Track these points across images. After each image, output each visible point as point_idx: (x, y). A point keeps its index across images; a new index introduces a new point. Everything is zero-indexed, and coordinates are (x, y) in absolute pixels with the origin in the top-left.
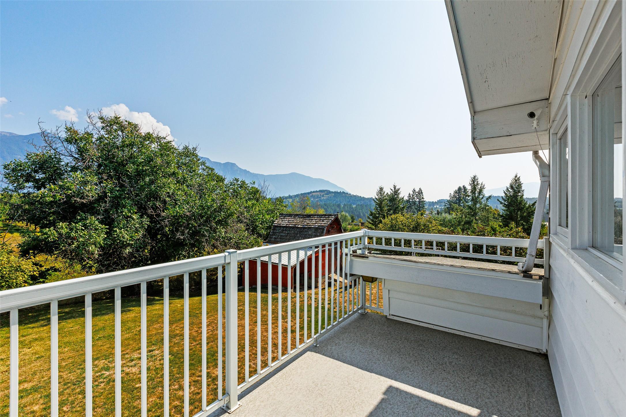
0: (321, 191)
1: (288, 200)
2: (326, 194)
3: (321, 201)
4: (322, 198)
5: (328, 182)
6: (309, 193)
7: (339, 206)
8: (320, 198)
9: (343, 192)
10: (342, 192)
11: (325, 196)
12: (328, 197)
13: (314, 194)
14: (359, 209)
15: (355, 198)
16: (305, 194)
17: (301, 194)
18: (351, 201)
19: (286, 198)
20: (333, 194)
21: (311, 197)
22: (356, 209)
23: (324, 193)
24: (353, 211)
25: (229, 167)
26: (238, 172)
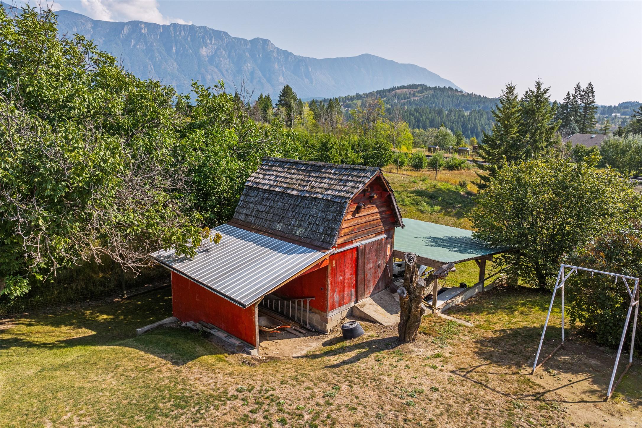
0: (410, 87)
1: (355, 101)
2: (419, 92)
3: (410, 104)
4: (413, 99)
5: (424, 69)
6: (389, 90)
7: (440, 113)
8: (409, 98)
9: (450, 88)
10: (447, 87)
11: (417, 94)
12: (423, 96)
13: (398, 91)
14: (475, 119)
15: (470, 99)
16: (384, 91)
17: (378, 92)
18: (463, 104)
19: (352, 99)
20: (431, 92)
21: (393, 97)
22: (469, 119)
23: (415, 90)
24: (464, 121)
25: (259, 46)
26: (275, 54)
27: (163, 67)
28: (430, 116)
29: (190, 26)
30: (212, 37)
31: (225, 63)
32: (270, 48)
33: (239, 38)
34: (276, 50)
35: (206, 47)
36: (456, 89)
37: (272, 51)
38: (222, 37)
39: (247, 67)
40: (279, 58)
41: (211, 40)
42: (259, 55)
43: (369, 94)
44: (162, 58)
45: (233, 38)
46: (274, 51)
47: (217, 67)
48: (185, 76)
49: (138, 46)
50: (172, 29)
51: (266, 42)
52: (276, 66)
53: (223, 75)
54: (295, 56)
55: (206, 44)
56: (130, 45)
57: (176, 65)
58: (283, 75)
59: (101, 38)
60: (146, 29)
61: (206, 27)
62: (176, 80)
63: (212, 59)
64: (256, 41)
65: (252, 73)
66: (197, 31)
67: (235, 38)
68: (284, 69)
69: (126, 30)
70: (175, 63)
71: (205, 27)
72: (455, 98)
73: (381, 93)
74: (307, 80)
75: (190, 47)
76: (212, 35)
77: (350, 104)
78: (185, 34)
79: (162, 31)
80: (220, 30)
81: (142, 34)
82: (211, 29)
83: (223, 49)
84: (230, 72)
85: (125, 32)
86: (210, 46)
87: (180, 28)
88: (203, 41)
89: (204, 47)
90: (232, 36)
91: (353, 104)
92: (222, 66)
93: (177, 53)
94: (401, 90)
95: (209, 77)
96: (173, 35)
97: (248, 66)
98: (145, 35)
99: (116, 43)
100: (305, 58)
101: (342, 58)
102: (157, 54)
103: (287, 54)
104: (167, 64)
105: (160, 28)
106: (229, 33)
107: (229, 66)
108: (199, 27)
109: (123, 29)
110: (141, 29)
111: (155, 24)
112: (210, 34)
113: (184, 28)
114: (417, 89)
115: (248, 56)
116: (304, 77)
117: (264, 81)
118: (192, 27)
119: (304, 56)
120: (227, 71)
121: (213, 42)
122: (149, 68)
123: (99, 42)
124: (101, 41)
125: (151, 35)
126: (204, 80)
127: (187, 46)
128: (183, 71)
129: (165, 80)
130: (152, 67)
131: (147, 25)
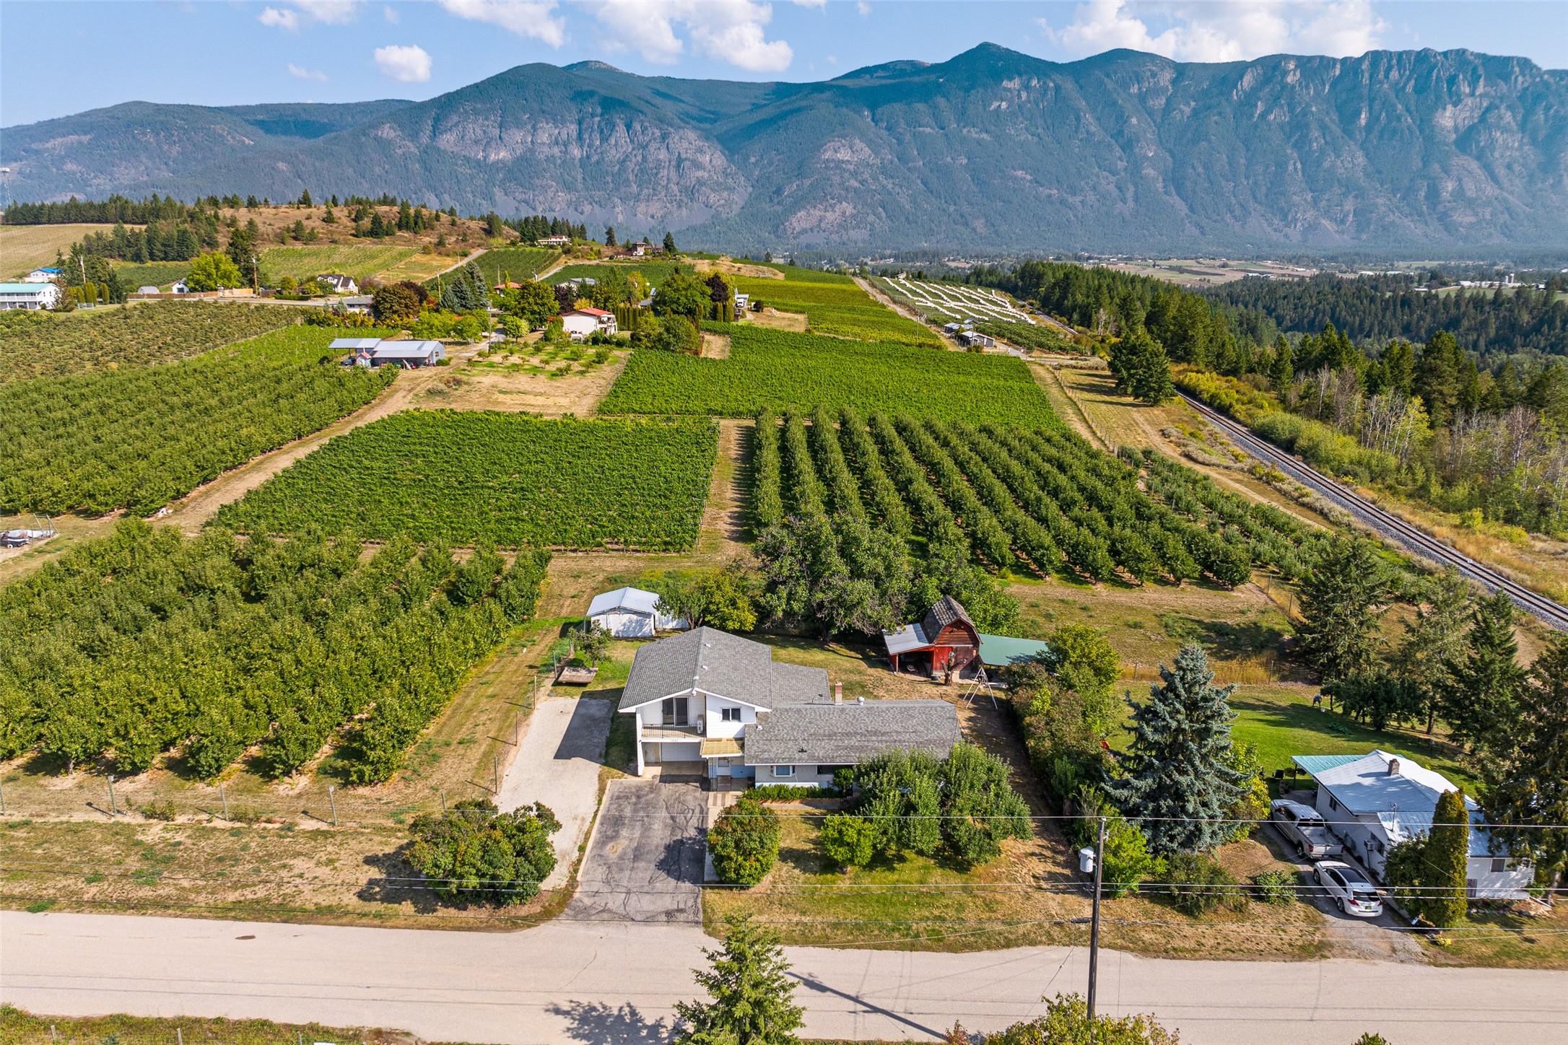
27: (1326, 165)
29: (1419, 53)
30: (1480, 77)
31: (1508, 144)
35: (1455, 105)
38: (1512, 72)
41: (1473, 84)
44: (1326, 143)
45: (1548, 72)
47: (1478, 158)
48: (1382, 185)
49: (1272, 117)
50: (1365, 65)
53: (1494, 178)
55: (1458, 96)
56: (1252, 116)
57: (1361, 159)
59: (1188, 104)
60: (1298, 73)
61: (1464, 51)
62: (1356, 197)
63: (1465, 139)
66: (1435, 66)
67: (1553, 73)
69: (1248, 81)
70: (1359, 154)
71: (1461, 53)
75: (1408, 110)
76: (1481, 71)
78: (1401, 76)
79: (1338, 72)
80: (1508, 54)
81: (1284, 86)
82: (1479, 56)
83: (1509, 107)
84: (1517, 168)
85: (1245, 84)
86: (1469, 101)
87: (1389, 62)
88: (1449, 90)
89: (1450, 107)
90: (1545, 68)
92: (1497, 155)
93: (1369, 127)
95: (1450, 186)
98: (1293, 87)
99: (1220, 114)
102: (1315, 133)
104: (1338, 156)
105: (1334, 66)
106: (1535, 61)
107: (1517, 154)
108: (1445, 54)
109: (1241, 78)
110: (1285, 73)
111: (1322, 58)
112: (1475, 70)
113: (1399, 62)
118: (1424, 56)
120: (1509, 167)
121: (1480, 90)
122: (1291, 168)
123: (1182, 112)
124: (1187, 110)
125: (1307, 87)
126: (1433, 194)
127: (1400, 106)
128: (1380, 172)
129: (1326, 197)
130: (1299, 166)
131: (1303, 62)
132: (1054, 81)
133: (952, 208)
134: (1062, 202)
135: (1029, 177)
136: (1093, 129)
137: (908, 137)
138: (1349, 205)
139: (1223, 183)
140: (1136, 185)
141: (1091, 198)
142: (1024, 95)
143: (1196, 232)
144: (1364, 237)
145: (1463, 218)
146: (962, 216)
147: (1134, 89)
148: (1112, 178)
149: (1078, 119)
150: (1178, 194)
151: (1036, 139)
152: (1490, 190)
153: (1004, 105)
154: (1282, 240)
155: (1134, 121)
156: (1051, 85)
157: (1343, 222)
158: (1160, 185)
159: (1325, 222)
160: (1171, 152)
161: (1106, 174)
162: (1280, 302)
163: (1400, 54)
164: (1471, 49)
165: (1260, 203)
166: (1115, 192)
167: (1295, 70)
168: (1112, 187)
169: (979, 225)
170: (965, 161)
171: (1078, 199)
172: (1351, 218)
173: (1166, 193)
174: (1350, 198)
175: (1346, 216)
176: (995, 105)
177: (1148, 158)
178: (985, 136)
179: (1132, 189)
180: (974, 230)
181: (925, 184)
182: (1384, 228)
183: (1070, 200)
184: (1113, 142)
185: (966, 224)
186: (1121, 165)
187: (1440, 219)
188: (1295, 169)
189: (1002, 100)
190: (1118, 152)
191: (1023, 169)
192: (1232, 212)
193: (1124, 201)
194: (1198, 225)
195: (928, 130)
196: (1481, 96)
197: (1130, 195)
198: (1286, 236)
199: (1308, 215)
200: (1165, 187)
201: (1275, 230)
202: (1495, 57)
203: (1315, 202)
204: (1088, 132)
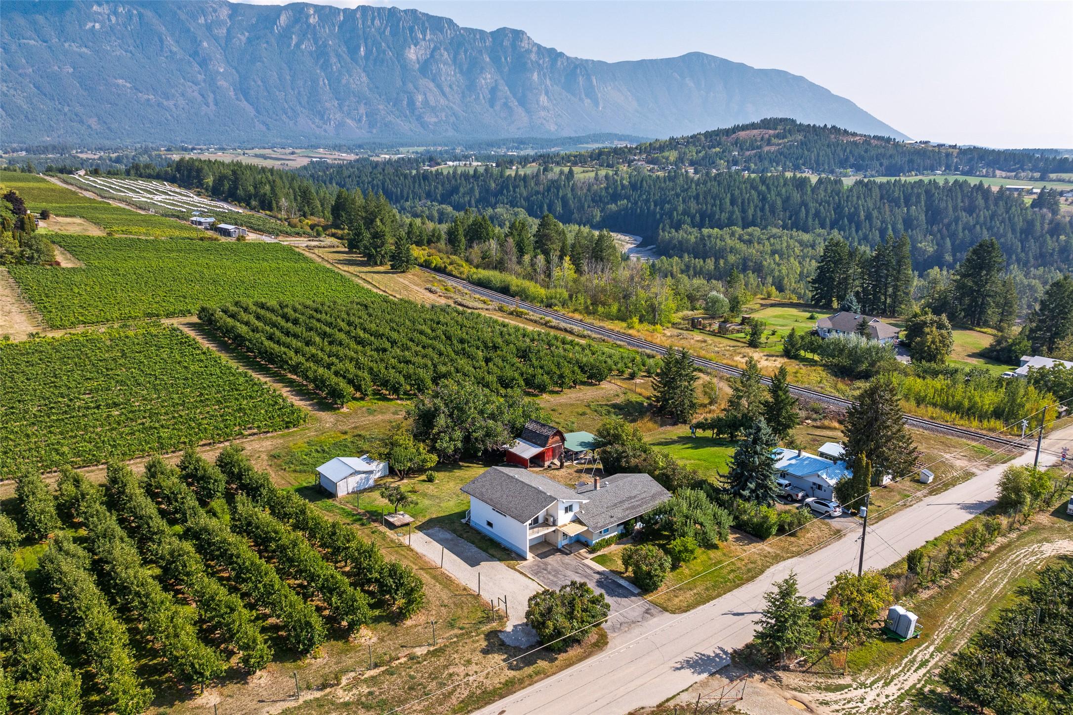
0: (766, 124)
1: (666, 154)
2: (777, 136)
3: (761, 159)
4: (766, 149)
5: (801, 79)
6: (727, 132)
8: (760, 147)
9: (834, 127)
10: (829, 126)
12: (785, 144)
13: (742, 134)
15: (866, 151)
16: (718, 133)
17: (708, 135)
18: (852, 160)
19: (662, 147)
20: (800, 137)
21: (732, 145)
22: (848, 197)
23: (771, 132)
24: (840, 201)
25: (506, 43)
26: (533, 57)
27: (344, 82)
28: (784, 190)
29: (390, 10)
30: (426, 29)
31: (448, 72)
32: (525, 45)
33: (472, 29)
34: (535, 49)
35: (416, 46)
36: (845, 130)
37: (529, 51)
38: (444, 27)
39: (485, 79)
40: (541, 62)
41: (424, 34)
42: (506, 59)
43: (692, 137)
44: (342, 66)
45: (463, 28)
46: (531, 51)
47: (433, 80)
48: (380, 96)
49: (304, 47)
50: (358, 15)
51: (518, 34)
52: (535, 76)
53: (444, 94)
54: (568, 58)
55: (417, 40)
56: (290, 45)
57: (365, 79)
58: (547, 93)
59: (243, 34)
60: (316, 17)
61: (416, 11)
62: (365, 104)
63: (425, 67)
64: (501, 32)
65: (494, 90)
66: (400, 20)
67: (465, 29)
68: (548, 82)
69: (283, 19)
70: (363, 75)
71: (414, 12)
72: (840, 148)
73: (714, 137)
74: (589, 101)
75: (389, 47)
76: (427, 24)
77: (657, 157)
78: (381, 24)
79: (342, 18)
80: (439, 15)
81: (309, 25)
82: (424, 14)
83: (445, 49)
84: (455, 88)
85: (282, 22)
86: (423, 43)
87: (373, 14)
88: (411, 35)
89: (412, 46)
90: (461, 26)
91: (663, 157)
92: (443, 79)
93: (367, 57)
94: (748, 132)
95: (420, 98)
96: (360, 26)
97: (487, 78)
98: (315, 26)
99: (267, 42)
100: (587, 61)
101: (651, 61)
102: (334, 60)
103: (554, 55)
104: (350, 76)
105: (339, 13)
106: (455, 21)
107: (454, 79)
108: (405, 11)
109: (279, 17)
110: (308, 16)
111: (330, 7)
112: (423, 23)
113: (379, 14)
114: (776, 129)
115: (488, 59)
116: (583, 96)
117: (514, 103)
118: (393, 12)
119: (584, 58)
120: (450, 86)
121: (428, 37)
122: (321, 83)
123: (240, 40)
124: (244, 39)
125: (324, 28)
126: (411, 103)
127: (383, 44)
128: (377, 88)
129: (347, 103)
130: (326, 81)
131: (318, 9)
132: (137, 10)
133: (66, 109)
134: (159, 105)
135: (128, 85)
136: (174, 49)
137: (14, 47)
138: (362, 110)
139: (277, 93)
140: (214, 92)
141: (181, 102)
142: (113, 19)
143: (264, 128)
144: (374, 131)
145: (431, 119)
146: (76, 115)
147: (202, 20)
148: (195, 87)
149: (161, 41)
150: (247, 100)
151: (129, 55)
152: (443, 101)
153: (97, 26)
154: (323, 133)
155: (205, 44)
156: (135, 12)
157: (360, 121)
158: (232, 93)
159: (349, 121)
160: (235, 68)
161: (190, 84)
162: (347, 180)
163: (379, 9)
164: (420, 10)
165: (304, 108)
166: (200, 98)
167: (314, 15)
168: (196, 94)
169: (93, 122)
170: (71, 70)
171: (171, 103)
172: (364, 118)
173: (237, 99)
174: (362, 105)
175: (361, 117)
176: (89, 25)
177: (220, 73)
178: (84, 50)
179: (211, 95)
180: (90, 127)
181: (38, 88)
182: (386, 125)
183: (165, 103)
184: (191, 59)
185: (81, 122)
186: (200, 77)
187: (417, 120)
188: (324, 84)
189: (95, 22)
190: (197, 68)
191: (122, 78)
192: (286, 114)
193: (207, 105)
194: (264, 123)
195: (32, 42)
196: (429, 41)
197: (211, 98)
198: (325, 131)
199: (337, 116)
200: (236, 94)
201: (317, 127)
202: (433, 16)
203: (340, 107)
204: (171, 51)
